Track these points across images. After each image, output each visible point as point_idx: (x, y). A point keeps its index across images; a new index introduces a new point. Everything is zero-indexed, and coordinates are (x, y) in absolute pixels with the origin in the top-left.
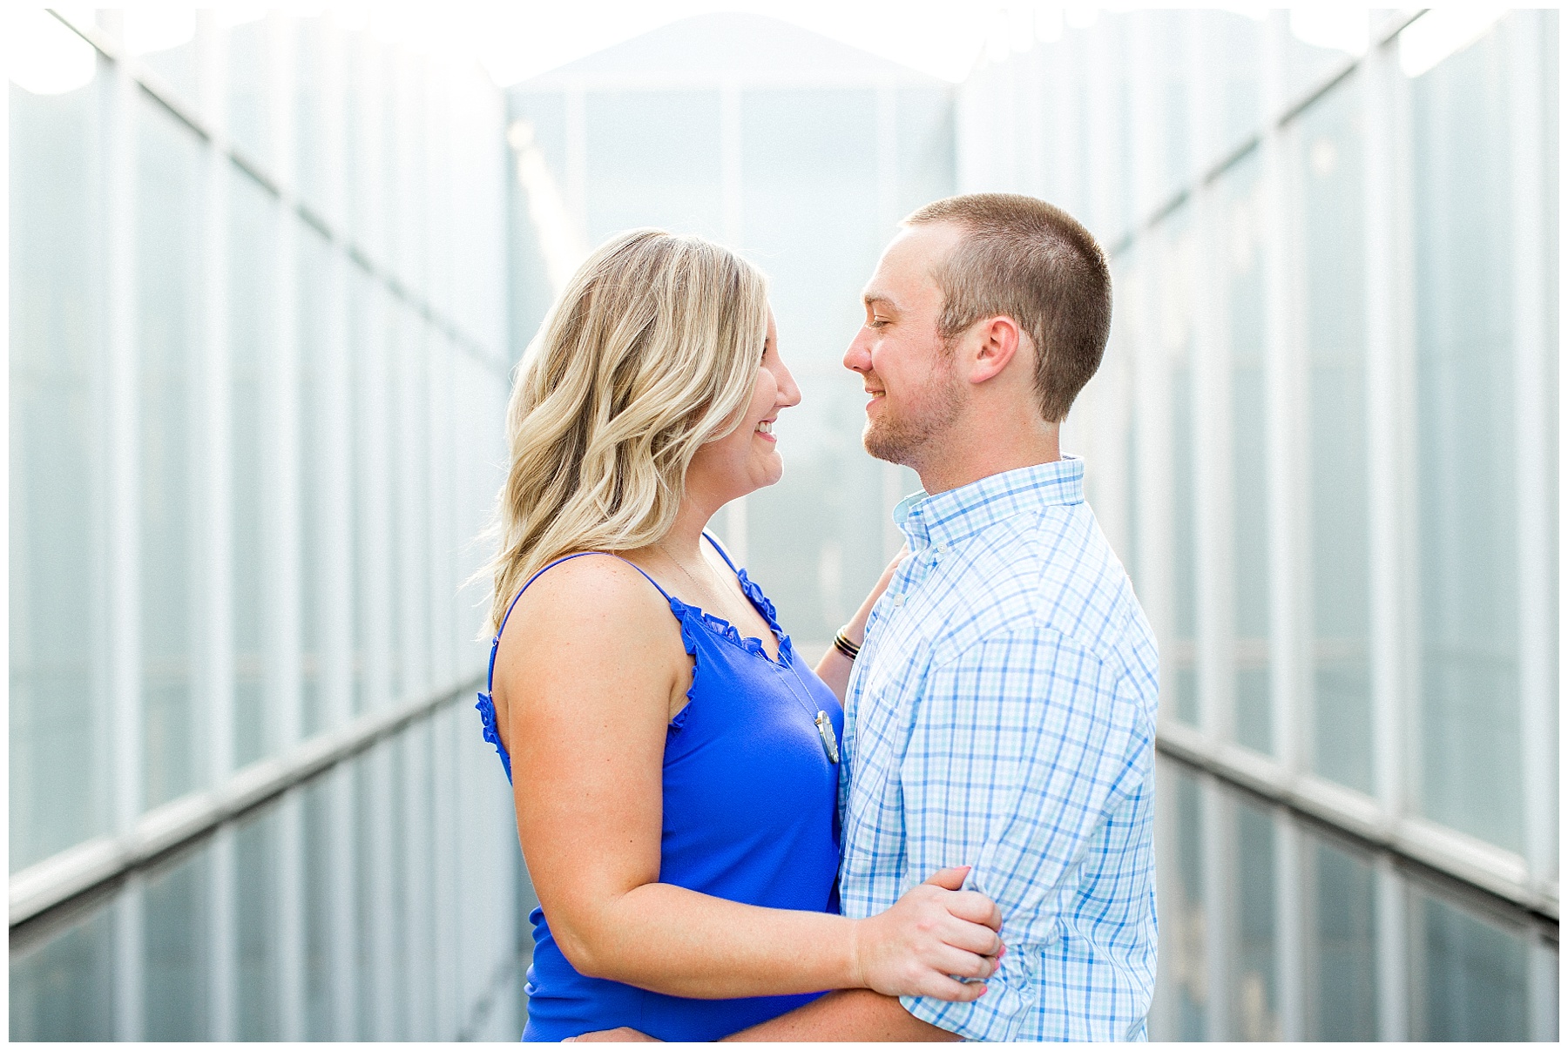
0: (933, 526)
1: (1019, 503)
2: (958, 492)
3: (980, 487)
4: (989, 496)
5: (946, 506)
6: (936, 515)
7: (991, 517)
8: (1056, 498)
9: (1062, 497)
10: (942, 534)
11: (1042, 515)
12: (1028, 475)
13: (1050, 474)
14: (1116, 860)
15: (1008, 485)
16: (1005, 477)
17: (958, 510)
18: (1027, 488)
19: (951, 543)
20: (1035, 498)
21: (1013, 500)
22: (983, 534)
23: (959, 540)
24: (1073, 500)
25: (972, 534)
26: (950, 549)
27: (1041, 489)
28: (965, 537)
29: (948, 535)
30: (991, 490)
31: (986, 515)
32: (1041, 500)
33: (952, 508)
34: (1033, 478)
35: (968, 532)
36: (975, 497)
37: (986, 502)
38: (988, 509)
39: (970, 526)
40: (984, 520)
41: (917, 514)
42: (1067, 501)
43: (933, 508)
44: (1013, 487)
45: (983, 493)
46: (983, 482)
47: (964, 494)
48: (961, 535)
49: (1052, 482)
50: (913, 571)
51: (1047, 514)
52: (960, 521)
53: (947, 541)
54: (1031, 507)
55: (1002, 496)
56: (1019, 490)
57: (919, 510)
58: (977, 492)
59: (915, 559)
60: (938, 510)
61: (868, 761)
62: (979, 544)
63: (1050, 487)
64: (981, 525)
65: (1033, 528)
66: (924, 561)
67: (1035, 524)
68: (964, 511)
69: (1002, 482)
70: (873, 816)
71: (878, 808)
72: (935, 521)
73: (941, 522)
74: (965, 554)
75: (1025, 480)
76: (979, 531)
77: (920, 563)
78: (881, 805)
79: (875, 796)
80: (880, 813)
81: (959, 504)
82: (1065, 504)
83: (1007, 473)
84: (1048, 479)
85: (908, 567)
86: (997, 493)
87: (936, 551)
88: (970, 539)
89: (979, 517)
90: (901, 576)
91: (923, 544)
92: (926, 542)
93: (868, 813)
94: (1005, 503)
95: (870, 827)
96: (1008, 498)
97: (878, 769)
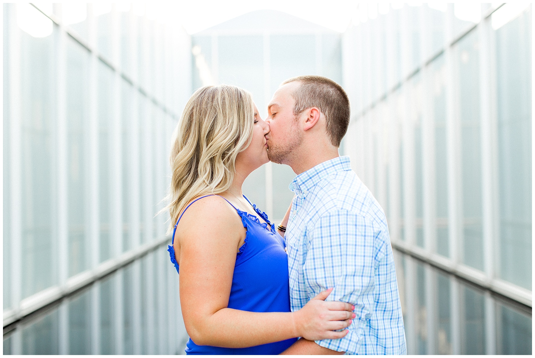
0: (301, 185)
1: (328, 172)
2: (308, 171)
3: (315, 169)
4: (318, 171)
5: (304, 177)
6: (302, 181)
7: (320, 178)
8: (341, 169)
9: (343, 168)
10: (305, 187)
11: (337, 175)
12: (330, 162)
13: (338, 161)
14: (384, 287)
15: (324, 167)
16: (323, 164)
17: (309, 178)
18: (331, 167)
19: (308, 190)
20: (334, 170)
21: (326, 171)
22: (318, 184)
23: (310, 188)
24: (347, 169)
25: (314, 185)
26: (308, 192)
27: (335, 166)
28: (312, 187)
29: (307, 187)
30: (319, 169)
31: (318, 178)
32: (336, 170)
33: (306, 177)
34: (332, 163)
35: (313, 185)
36: (314, 172)
37: (318, 173)
38: (319, 176)
39: (313, 183)
40: (318, 180)
41: (295, 181)
42: (345, 169)
43: (300, 179)
44: (326, 167)
45: (316, 171)
46: (315, 167)
47: (310, 172)
48: (311, 186)
49: (339, 164)
50: (298, 202)
51: (338, 174)
52: (310, 182)
53: (307, 189)
54: (333, 173)
55: (322, 170)
56: (328, 168)
57: (296, 180)
58: (314, 171)
59: (298, 197)
60: (302, 179)
61: (292, 268)
62: (318, 188)
63: (338, 165)
64: (317, 182)
65: (334, 179)
66: (301, 197)
67: (334, 178)
68: (310, 178)
69: (322, 166)
70: (297, 287)
71: (298, 283)
72: (301, 183)
73: (303, 183)
74: (314, 192)
75: (329, 164)
76: (317, 184)
77: (299, 198)
78: (299, 283)
79: (296, 280)
80: (299, 285)
81: (309, 176)
82: (344, 171)
83: (323, 163)
84: (337, 163)
85: (296, 200)
86: (321, 170)
87: (304, 193)
88: (314, 187)
89: (316, 179)
90: (294, 204)
91: (300, 192)
92: (301, 191)
93: (295, 286)
94: (324, 173)
95: (297, 290)
96: (324, 171)
97: (296, 270)
